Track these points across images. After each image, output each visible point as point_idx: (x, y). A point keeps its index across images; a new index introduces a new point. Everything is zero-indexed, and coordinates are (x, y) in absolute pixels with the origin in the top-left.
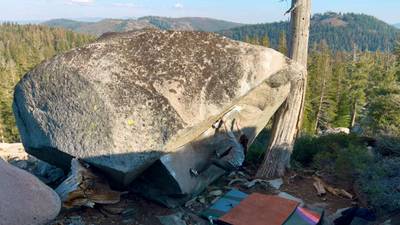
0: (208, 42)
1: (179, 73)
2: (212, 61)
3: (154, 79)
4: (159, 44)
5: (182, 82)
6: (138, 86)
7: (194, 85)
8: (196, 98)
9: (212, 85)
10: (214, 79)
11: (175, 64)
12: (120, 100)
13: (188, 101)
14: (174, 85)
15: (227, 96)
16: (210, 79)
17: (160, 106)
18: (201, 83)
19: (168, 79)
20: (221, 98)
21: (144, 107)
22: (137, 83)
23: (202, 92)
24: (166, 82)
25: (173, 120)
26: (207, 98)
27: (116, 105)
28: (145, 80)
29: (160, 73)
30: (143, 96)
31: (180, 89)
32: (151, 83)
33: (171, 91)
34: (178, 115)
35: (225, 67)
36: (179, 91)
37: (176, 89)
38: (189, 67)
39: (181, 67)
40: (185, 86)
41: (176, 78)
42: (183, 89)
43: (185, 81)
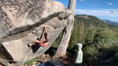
1: (16, 4)
2: (33, 2)
3: (3, 5)
5: (17, 8)
7: (22, 11)
8: (22, 16)
9: (31, 12)
10: (33, 9)
13: (18, 17)
15: (38, 17)
16: (31, 9)
17: (3, 17)
18: (26, 10)
19: (10, 6)
20: (35, 17)
23: (26, 14)
24: (8, 7)
25: (8, 23)
26: (28, 17)
31: (15, 11)
32: (1, 7)
33: (10, 11)
34: (11, 22)
35: (38, 5)
36: (15, 12)
37: (13, 10)
38: (22, 3)
39: (18, 2)
40: (18, 10)
41: (14, 6)
42: (17, 11)
43: (18, 8)
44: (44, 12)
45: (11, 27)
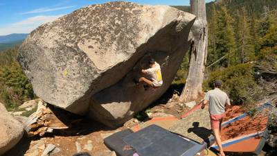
0: (119, 9)
2: (122, 21)
3: (79, 40)
4: (85, 16)
5: (98, 40)
6: (68, 47)
7: (107, 41)
8: (109, 50)
9: (121, 38)
10: (123, 34)
11: (95, 27)
12: (59, 59)
13: (103, 53)
14: (92, 43)
15: (132, 46)
17: (82, 59)
18: (113, 39)
19: (88, 39)
20: (127, 47)
21: (73, 61)
22: (68, 45)
23: (113, 45)
24: (86, 41)
25: (91, 68)
26: (118, 49)
27: (57, 62)
28: (73, 42)
29: (83, 35)
30: (72, 54)
31: (97, 44)
32: (77, 43)
33: (90, 47)
34: (94, 64)
35: (130, 24)
36: (96, 46)
37: (93, 45)
38: (104, 28)
39: (98, 29)
40: (101, 42)
41: (94, 37)
42: (99, 45)
43: (101, 38)
44: (141, 34)
45: (96, 73)
